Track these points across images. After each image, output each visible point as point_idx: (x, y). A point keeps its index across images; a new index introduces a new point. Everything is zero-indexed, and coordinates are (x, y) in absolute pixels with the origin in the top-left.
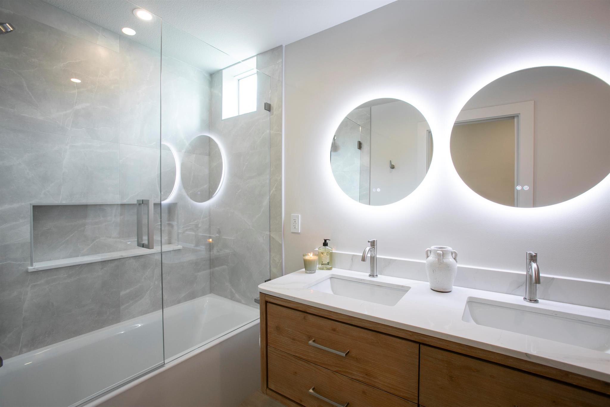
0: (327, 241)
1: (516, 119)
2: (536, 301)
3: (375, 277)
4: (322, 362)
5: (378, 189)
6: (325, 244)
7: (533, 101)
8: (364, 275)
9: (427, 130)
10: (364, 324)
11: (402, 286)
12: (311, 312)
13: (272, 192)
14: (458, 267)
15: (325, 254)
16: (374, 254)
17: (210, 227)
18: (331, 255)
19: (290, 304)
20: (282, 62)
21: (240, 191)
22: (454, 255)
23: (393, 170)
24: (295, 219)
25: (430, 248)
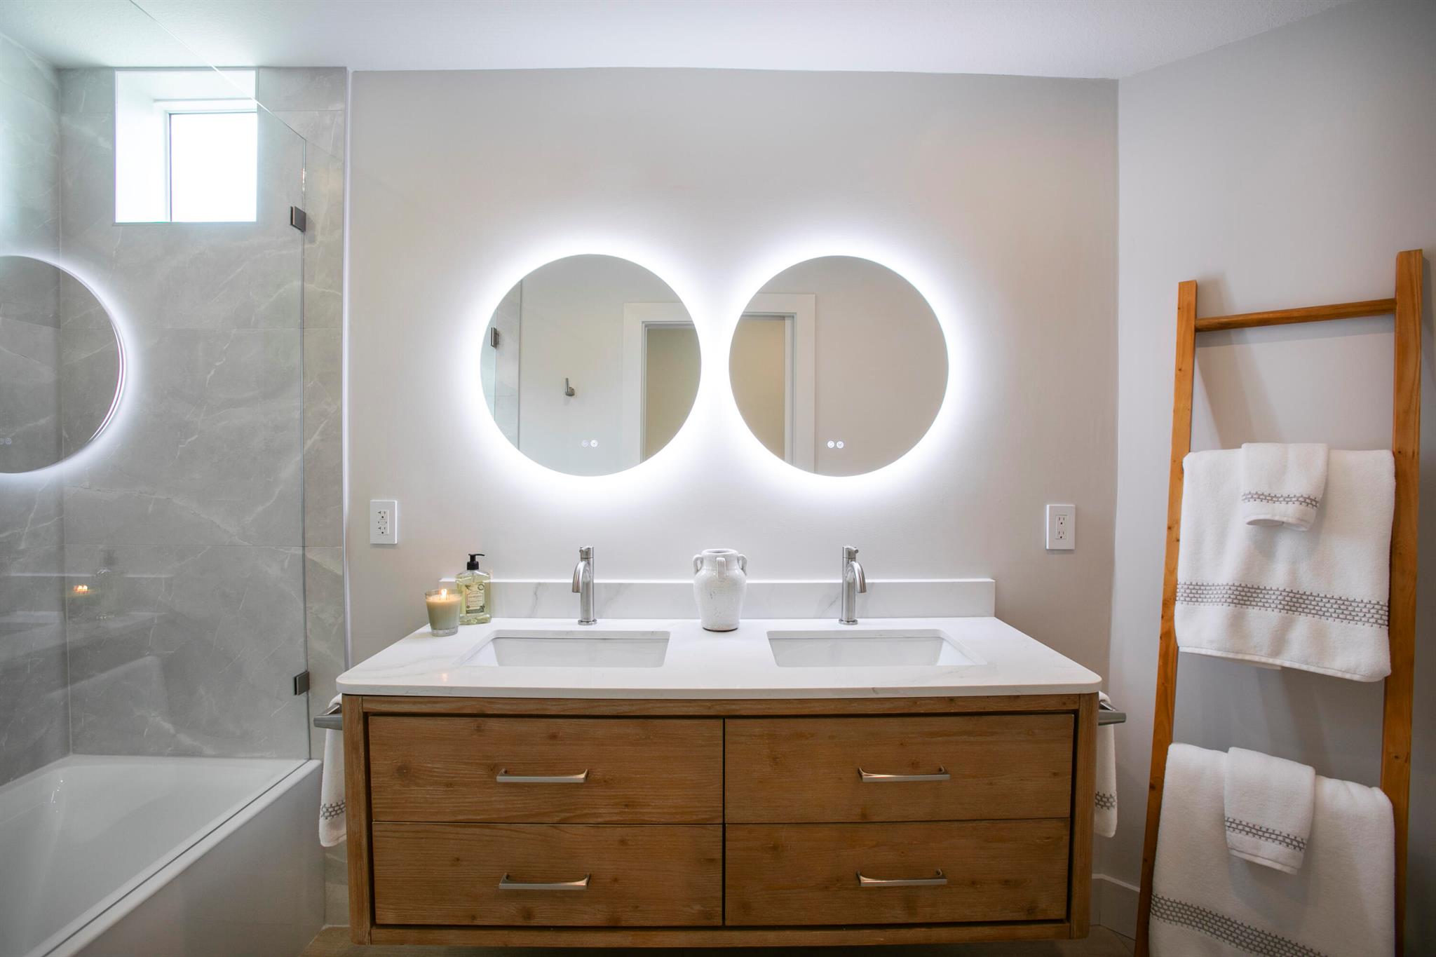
0: (477, 559)
1: (788, 322)
2: (854, 622)
3: (591, 624)
4: (527, 813)
5: (594, 441)
6: (472, 565)
7: (814, 295)
8: (570, 624)
9: (643, 322)
10: (619, 708)
11: (653, 632)
12: (496, 712)
13: (309, 443)
14: (748, 584)
15: (475, 588)
16: (590, 577)
17: (61, 548)
18: (488, 589)
19: (438, 705)
20: (345, 111)
21: (193, 438)
22: (740, 562)
23: (572, 399)
24: (382, 511)
25: (700, 554)
